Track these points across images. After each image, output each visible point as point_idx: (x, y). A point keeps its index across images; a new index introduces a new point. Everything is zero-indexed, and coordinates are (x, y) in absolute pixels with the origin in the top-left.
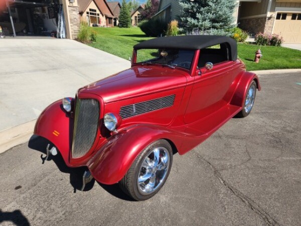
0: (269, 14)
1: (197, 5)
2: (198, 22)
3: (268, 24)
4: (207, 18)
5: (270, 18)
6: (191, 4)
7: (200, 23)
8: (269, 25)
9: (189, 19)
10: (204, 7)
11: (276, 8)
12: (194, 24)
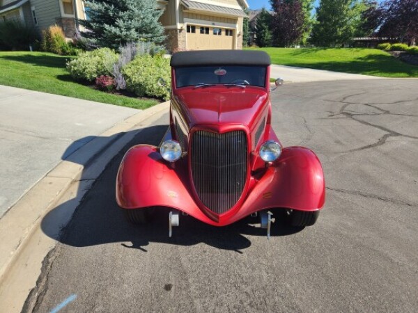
0: (179, 26)
1: (113, 7)
2: (121, 32)
3: (180, 37)
4: (132, 26)
5: (181, 30)
6: (103, 5)
7: (124, 33)
8: (182, 39)
9: (107, 26)
10: (123, 11)
11: (185, 19)
12: (115, 33)
